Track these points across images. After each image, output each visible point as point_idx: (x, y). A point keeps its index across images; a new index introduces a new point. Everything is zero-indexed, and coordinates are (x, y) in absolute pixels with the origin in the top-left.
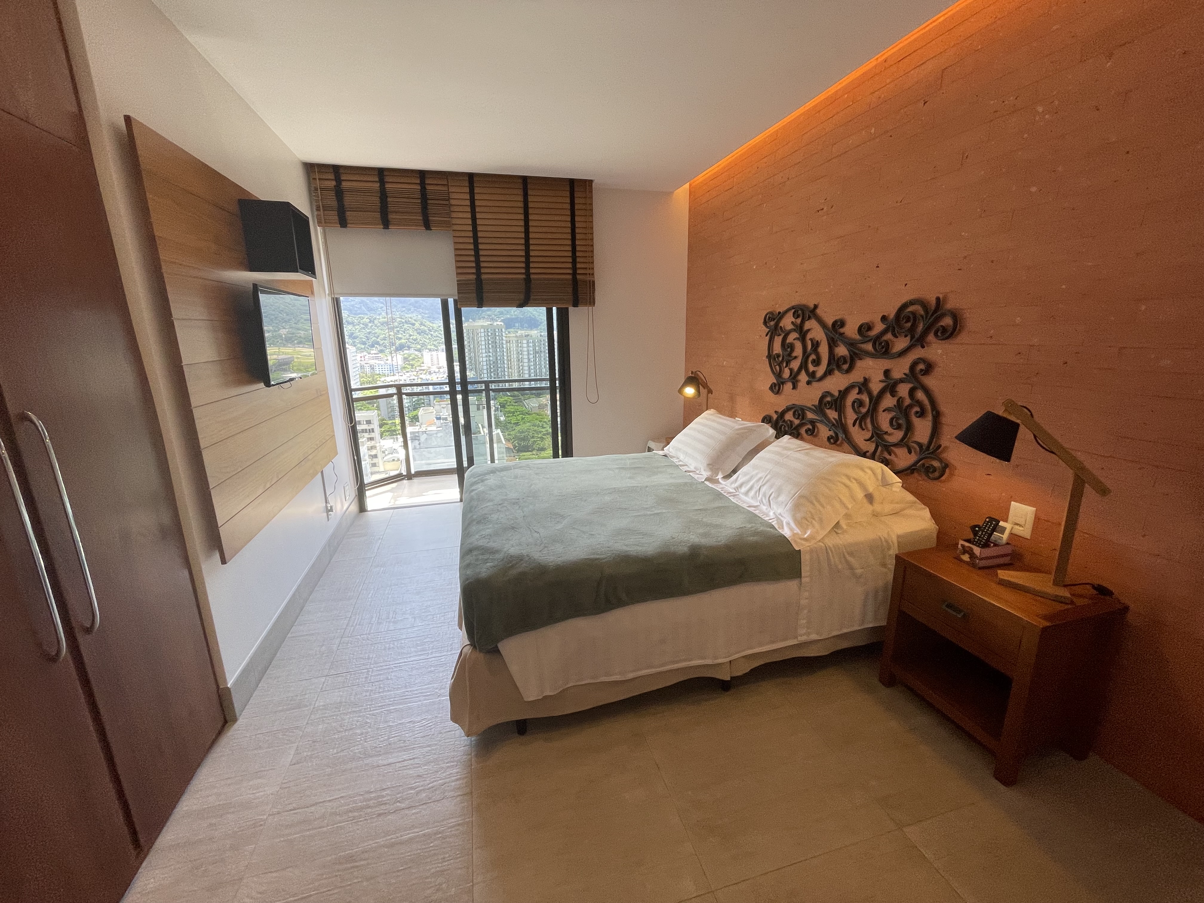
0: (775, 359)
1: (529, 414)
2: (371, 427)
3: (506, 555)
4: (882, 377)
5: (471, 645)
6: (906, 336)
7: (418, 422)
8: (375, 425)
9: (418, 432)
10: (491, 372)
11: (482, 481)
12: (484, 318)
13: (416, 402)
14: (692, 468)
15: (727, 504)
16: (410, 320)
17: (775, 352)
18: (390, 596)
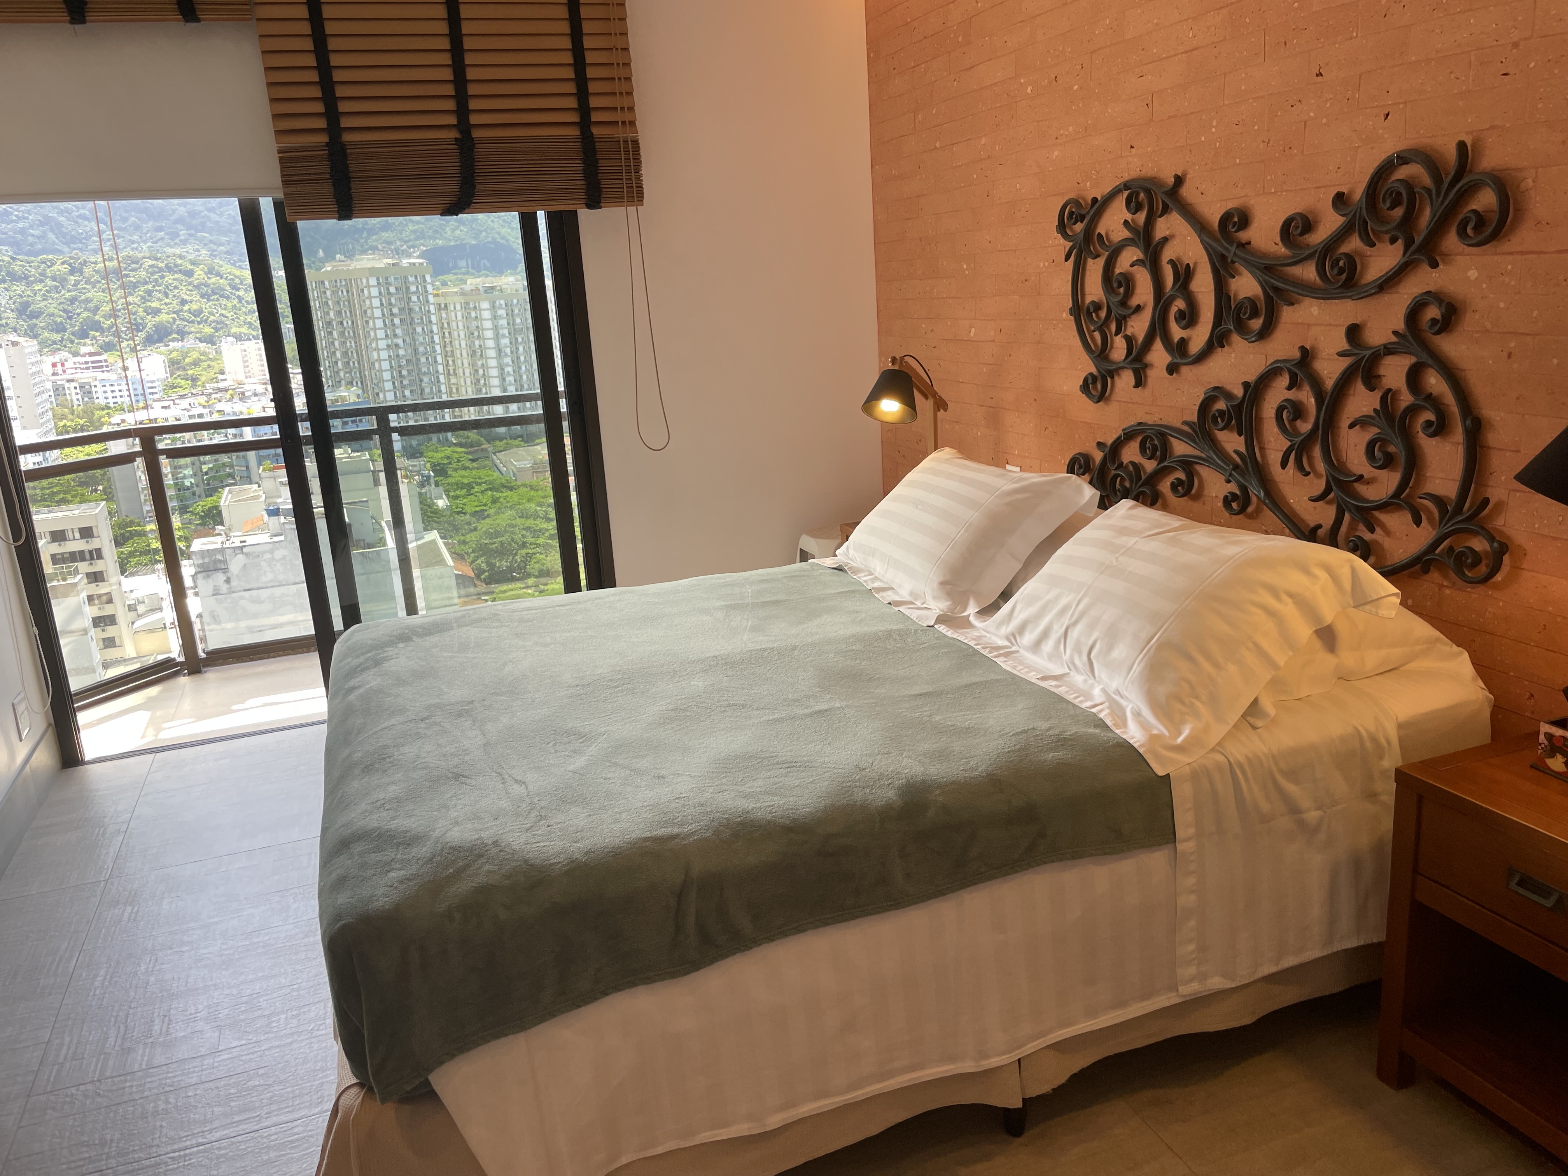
0: (1089, 314)
1: (511, 489)
2: (94, 544)
3: (440, 846)
4: (1344, 345)
5: (361, 1085)
6: (1393, 241)
7: (222, 524)
8: (104, 540)
9: (222, 551)
10: (404, 387)
11: (377, 663)
12: (374, 249)
13: (211, 474)
14: (904, 594)
15: (993, 677)
16: (179, 261)
17: (1088, 299)
18: (152, 979)
